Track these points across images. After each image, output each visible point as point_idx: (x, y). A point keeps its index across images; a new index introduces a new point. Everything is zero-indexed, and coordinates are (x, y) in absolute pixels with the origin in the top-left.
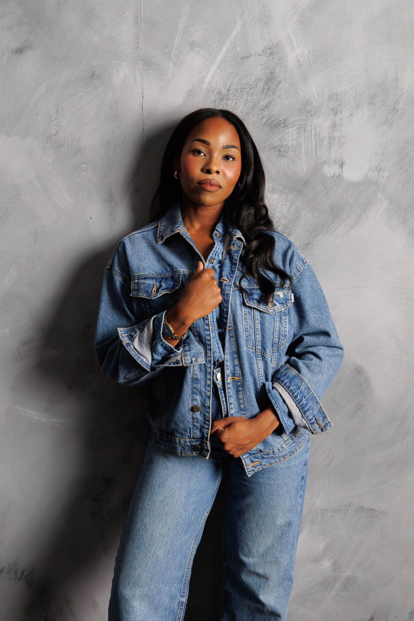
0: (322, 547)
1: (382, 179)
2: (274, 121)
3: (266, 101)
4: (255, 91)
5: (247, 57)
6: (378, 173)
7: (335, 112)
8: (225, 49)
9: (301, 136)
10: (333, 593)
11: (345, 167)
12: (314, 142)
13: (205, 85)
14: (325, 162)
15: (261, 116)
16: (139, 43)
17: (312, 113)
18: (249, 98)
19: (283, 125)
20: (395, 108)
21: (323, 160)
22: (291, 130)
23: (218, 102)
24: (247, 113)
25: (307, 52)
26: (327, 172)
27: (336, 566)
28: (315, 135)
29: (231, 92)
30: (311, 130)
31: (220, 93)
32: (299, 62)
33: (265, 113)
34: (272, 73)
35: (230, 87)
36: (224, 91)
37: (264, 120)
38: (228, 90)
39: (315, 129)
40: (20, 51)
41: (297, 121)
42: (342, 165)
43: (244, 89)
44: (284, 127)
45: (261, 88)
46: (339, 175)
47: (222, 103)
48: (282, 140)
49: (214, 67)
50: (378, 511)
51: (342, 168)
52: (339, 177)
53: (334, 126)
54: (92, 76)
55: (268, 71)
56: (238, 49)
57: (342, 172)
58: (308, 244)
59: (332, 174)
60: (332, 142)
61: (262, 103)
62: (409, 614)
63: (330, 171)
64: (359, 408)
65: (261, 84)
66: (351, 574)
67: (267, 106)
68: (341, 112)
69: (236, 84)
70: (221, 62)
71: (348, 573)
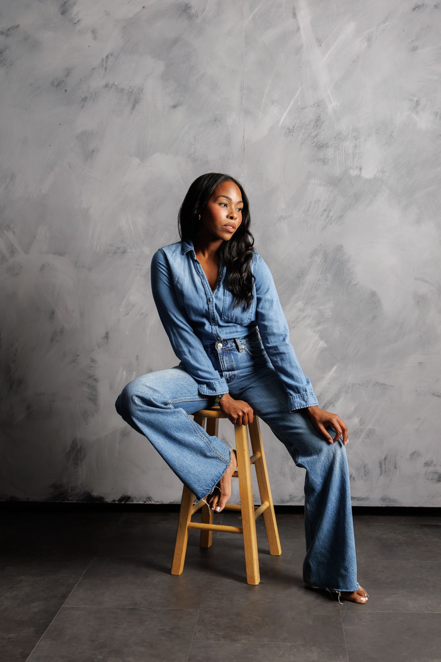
0: (352, 408)
1: (385, 178)
2: (320, 144)
3: (316, 133)
4: (309, 128)
5: (304, 108)
6: (383, 174)
7: (356, 138)
8: (291, 103)
9: (336, 153)
10: (360, 440)
11: (362, 171)
12: (344, 156)
13: (280, 124)
14: (351, 168)
15: (313, 142)
16: (242, 101)
17: (343, 139)
18: (306, 131)
19: (325, 146)
20: (391, 136)
21: (349, 166)
22: (330, 149)
23: (287, 133)
24: (304, 140)
25: (339, 104)
26: (352, 173)
27: (362, 422)
28: (344, 152)
29: (295, 128)
30: (342, 149)
31: (289, 129)
32: (335, 110)
33: (315, 140)
34: (319, 117)
35: (294, 125)
36: (291, 128)
37: (314, 144)
38: (294, 127)
39: (344, 148)
40: (175, 107)
41: (334, 144)
42: (361, 169)
43: (303, 126)
44: (326, 147)
45: (313, 126)
46: (359, 175)
47: (290, 134)
48: (325, 155)
49: (285, 114)
50: (388, 385)
51: (361, 171)
52: (359, 177)
53: (355, 146)
54: (215, 120)
55: (317, 115)
56: (299, 103)
57: (361, 173)
58: (341, 217)
59: (355, 174)
60: (355, 156)
61: (313, 134)
62: (410, 455)
63: (354, 172)
64: (374, 318)
65: (313, 123)
66: (372, 427)
67: (316, 136)
68: (360, 138)
69: (298, 123)
70: (289, 111)
71: (370, 427)
